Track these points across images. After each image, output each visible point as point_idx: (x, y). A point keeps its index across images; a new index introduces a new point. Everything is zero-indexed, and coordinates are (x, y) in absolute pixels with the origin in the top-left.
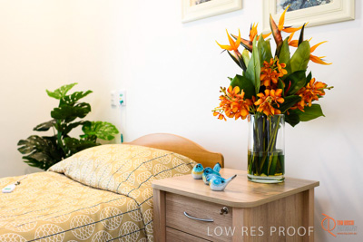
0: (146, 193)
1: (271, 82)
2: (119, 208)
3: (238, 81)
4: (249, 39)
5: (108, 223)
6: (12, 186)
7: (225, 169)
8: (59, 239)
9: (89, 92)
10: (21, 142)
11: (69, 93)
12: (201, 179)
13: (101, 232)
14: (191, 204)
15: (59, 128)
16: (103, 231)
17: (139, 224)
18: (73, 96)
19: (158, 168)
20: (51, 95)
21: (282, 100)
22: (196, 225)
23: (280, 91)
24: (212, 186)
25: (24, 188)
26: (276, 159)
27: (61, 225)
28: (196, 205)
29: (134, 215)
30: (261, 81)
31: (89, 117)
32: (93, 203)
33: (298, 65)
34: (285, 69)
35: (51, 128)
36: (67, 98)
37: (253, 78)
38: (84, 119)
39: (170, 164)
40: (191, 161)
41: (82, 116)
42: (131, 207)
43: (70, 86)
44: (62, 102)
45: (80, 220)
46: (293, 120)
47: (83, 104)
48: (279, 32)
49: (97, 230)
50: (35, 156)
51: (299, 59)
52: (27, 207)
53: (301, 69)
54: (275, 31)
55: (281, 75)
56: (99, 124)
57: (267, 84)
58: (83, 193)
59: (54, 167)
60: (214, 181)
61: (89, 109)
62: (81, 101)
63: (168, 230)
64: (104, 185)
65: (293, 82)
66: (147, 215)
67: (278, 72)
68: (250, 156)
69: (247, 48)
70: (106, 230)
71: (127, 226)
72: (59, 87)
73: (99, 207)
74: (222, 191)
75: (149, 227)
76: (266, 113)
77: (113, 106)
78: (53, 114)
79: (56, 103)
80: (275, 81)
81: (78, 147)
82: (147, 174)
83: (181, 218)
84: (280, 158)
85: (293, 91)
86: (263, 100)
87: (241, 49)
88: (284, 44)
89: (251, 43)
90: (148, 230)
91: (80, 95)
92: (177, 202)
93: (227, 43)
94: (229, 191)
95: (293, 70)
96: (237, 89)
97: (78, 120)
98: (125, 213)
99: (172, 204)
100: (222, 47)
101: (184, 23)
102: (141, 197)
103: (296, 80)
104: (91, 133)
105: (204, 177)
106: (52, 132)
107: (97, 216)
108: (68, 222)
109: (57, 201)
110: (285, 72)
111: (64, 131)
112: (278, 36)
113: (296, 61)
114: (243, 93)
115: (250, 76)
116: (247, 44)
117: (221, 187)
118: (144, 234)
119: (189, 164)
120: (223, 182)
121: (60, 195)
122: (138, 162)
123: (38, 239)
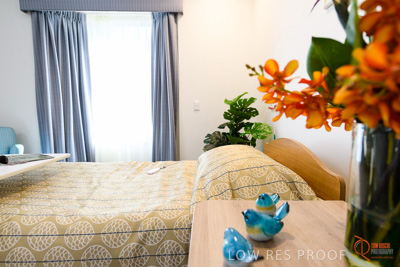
2: (166, 221)
5: (145, 236)
9: (252, 99)
13: (133, 244)
16: (136, 244)
19: (244, 180)
27: (96, 226)
29: (181, 234)
35: (226, 127)
36: (235, 104)
39: (264, 178)
40: (297, 178)
41: (248, 118)
42: (180, 224)
43: (241, 96)
45: (117, 226)
47: (252, 109)
49: (130, 241)
61: (257, 113)
62: (250, 106)
70: (141, 243)
71: (169, 245)
73: (148, 214)
82: (225, 187)
91: (245, 102)
98: (170, 230)
123: (67, 235)
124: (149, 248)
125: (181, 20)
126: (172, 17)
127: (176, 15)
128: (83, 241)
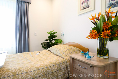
0: (68, 58)
1: (106, 28)
2: (61, 61)
3: (95, 28)
5: (58, 65)
6: (38, 53)
8: (45, 69)
9: (56, 32)
10: (42, 43)
11: (52, 33)
12: (83, 55)
13: (56, 68)
14: (81, 63)
15: (50, 40)
17: (66, 66)
18: (53, 33)
19: (71, 51)
20: (48, 33)
21: (110, 34)
22: (82, 69)
23: (110, 31)
24: (87, 58)
25: (40, 54)
26: (106, 51)
27: (46, 66)
28: (82, 63)
30: (103, 28)
31: (56, 38)
32: (55, 60)
33: (115, 23)
35: (48, 40)
36: (51, 34)
37: (100, 28)
38: (55, 39)
41: (55, 38)
43: (52, 31)
44: (50, 35)
45: (51, 64)
46: (111, 40)
47: (55, 35)
48: (108, 14)
49: (55, 67)
50: (44, 46)
51: (115, 21)
52: (40, 59)
53: (116, 24)
54: (107, 14)
55: (109, 26)
56: (58, 40)
57: (105, 29)
58: (53, 56)
59: (48, 49)
61: (56, 36)
62: (54, 34)
63: (74, 68)
64: (58, 55)
65: (113, 28)
66: (68, 64)
68: (98, 50)
69: (97, 19)
70: (57, 67)
71: (63, 66)
72: (50, 31)
73: (56, 61)
74: (90, 60)
75: (69, 67)
76: (104, 38)
77: (61, 36)
78: (49, 37)
79: (49, 35)
80: (108, 28)
81: (54, 44)
83: (78, 66)
84: (108, 51)
85: (113, 31)
86: (104, 34)
87: (95, 20)
88: (110, 17)
89: (98, 18)
91: (54, 33)
92: (76, 61)
93: (91, 18)
94: (92, 60)
95: (113, 25)
96: (95, 31)
97: (54, 39)
98: (63, 63)
99: (75, 62)
101: (78, 15)
102: (67, 59)
103: (114, 28)
104: (56, 42)
105: (84, 55)
106: (48, 41)
107: (55, 63)
108: (48, 65)
109: (47, 58)
110: (111, 25)
111: (51, 41)
113: (114, 22)
115: (99, 27)
116: (97, 18)
117: (90, 59)
118: (67, 69)
119: (79, 50)
121: (48, 56)
122: (66, 49)
123: (40, 69)
124: (59, 68)
125: (30, 5)
126: (27, 4)
127: (28, 3)
128: (45, 70)
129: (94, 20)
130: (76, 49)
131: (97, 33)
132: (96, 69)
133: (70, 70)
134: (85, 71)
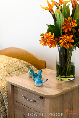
1: (68, 30)
3: (51, 28)
4: (59, 3)
7: (47, 69)
14: (26, 92)
17: (1, 100)
19: (12, 69)
21: (73, 41)
23: (72, 36)
28: (28, 93)
30: (63, 30)
34: (76, 23)
37: (59, 27)
39: (18, 66)
57: (66, 31)
60: (37, 82)
66: (5, 95)
67: (72, 25)
69: (58, 8)
74: (41, 86)
75: (6, 101)
76: (65, 47)
80: (70, 30)
82: (5, 73)
83: (21, 98)
86: (63, 41)
87: (55, 9)
88: (77, 8)
90: (5, 102)
93: (47, 6)
96: (50, 34)
100: (43, 8)
102: (1, 86)
112: (74, 3)
114: (53, 35)
115: (58, 25)
116: (58, 5)
117: (40, 85)
118: (3, 104)
120: (41, 82)
129: (52, 10)
130: (21, 63)
131: (54, 38)
132: (47, 102)
133: (8, 107)
134: (33, 105)
